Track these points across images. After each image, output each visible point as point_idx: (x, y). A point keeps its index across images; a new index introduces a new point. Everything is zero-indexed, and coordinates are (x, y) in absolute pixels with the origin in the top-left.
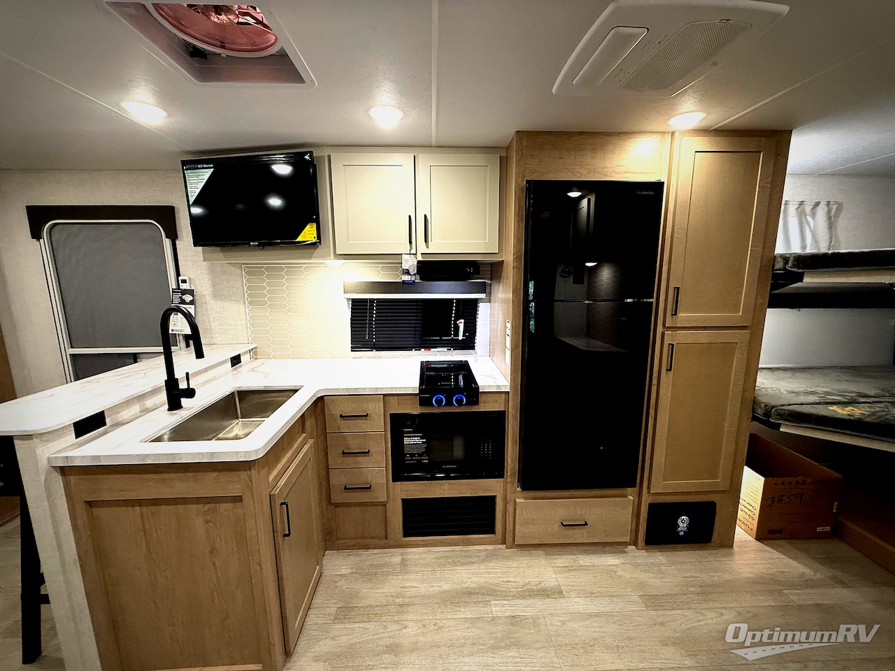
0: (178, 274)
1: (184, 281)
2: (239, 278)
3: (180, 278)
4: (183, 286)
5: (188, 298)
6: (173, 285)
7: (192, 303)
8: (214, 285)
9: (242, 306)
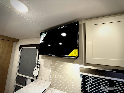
0: (38, 60)
1: (39, 62)
2: (50, 62)
3: (38, 61)
4: (38, 63)
5: (38, 66)
6: (36, 62)
7: (39, 67)
8: (44, 63)
9: (49, 70)
